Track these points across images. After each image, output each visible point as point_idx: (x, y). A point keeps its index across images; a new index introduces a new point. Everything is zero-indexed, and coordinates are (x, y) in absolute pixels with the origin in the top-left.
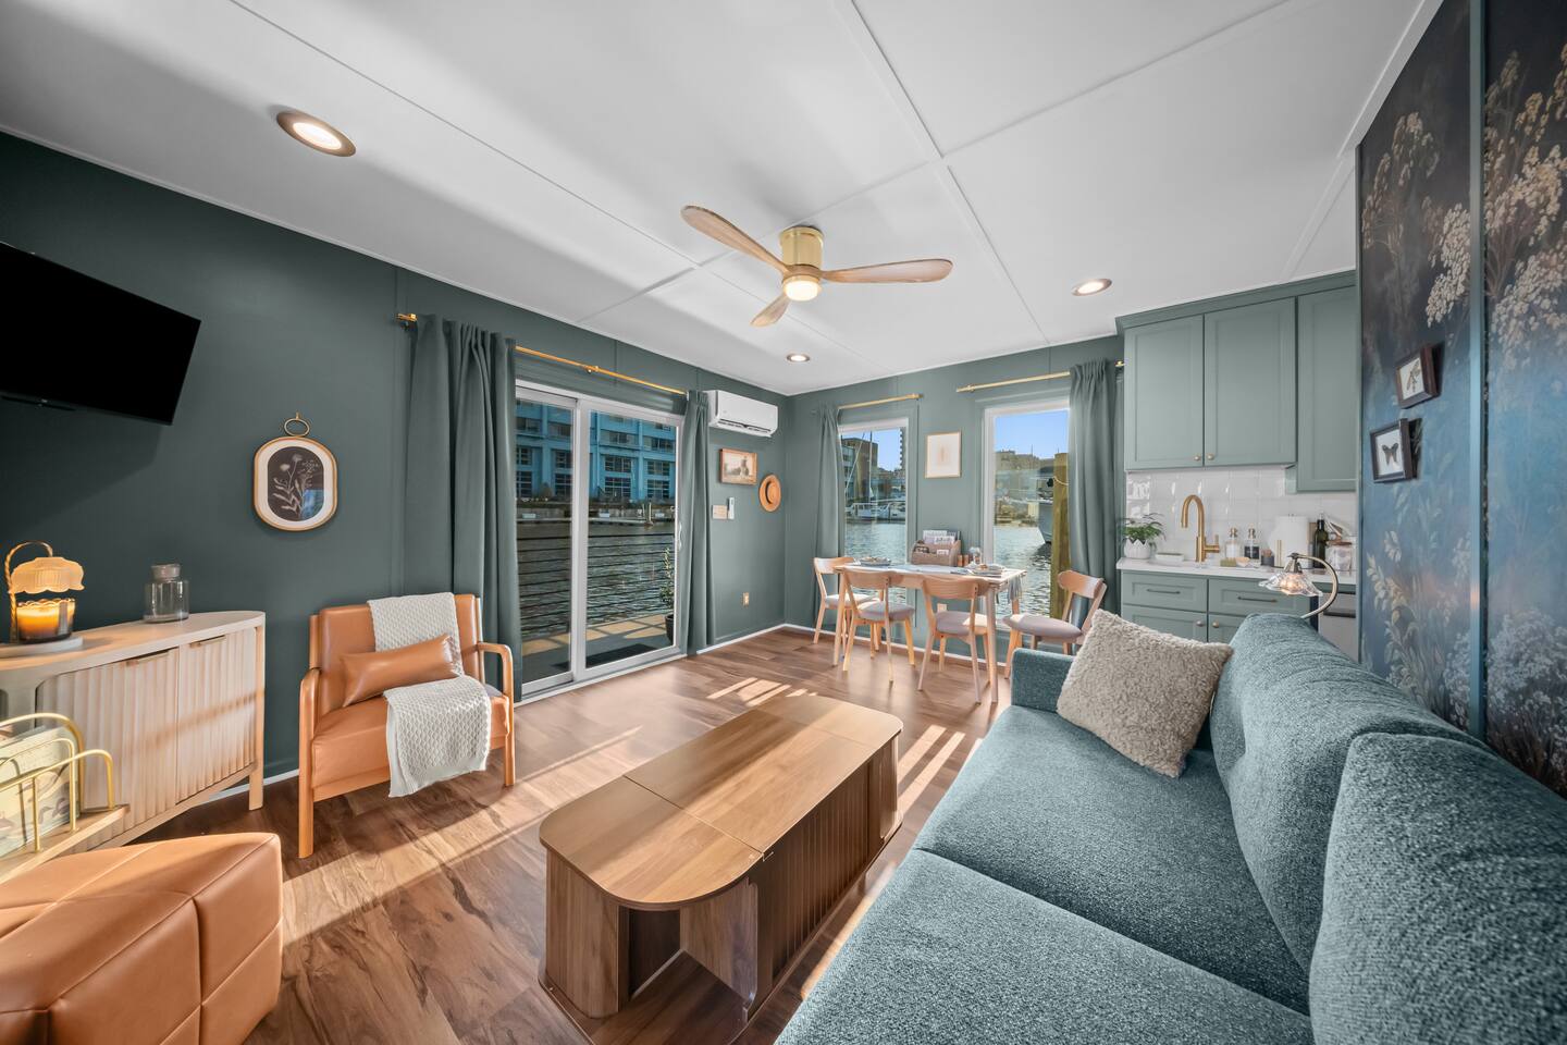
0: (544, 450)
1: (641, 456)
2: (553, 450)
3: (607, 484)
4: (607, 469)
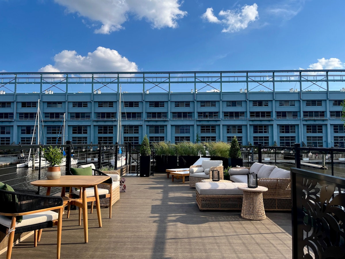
0: (274, 126)
1: (329, 123)
2: (278, 125)
3: (308, 140)
4: (307, 132)
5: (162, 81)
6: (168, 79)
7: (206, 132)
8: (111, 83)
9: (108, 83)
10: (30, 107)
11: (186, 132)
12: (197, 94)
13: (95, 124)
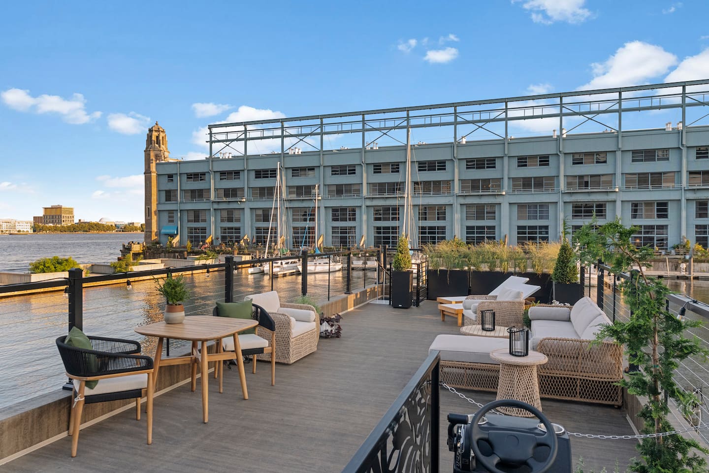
5: (492, 117)
6: (504, 113)
7: (584, 216)
8: (395, 128)
9: (391, 129)
10: (268, 177)
11: (541, 218)
12: (564, 139)
13: (369, 203)
